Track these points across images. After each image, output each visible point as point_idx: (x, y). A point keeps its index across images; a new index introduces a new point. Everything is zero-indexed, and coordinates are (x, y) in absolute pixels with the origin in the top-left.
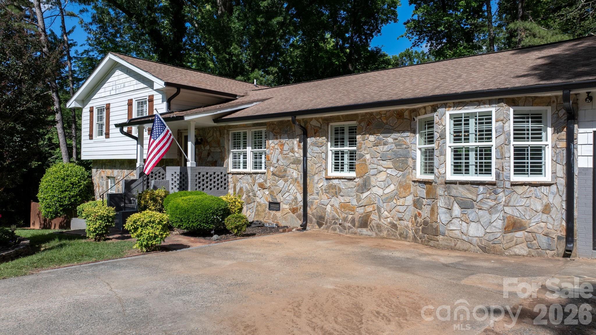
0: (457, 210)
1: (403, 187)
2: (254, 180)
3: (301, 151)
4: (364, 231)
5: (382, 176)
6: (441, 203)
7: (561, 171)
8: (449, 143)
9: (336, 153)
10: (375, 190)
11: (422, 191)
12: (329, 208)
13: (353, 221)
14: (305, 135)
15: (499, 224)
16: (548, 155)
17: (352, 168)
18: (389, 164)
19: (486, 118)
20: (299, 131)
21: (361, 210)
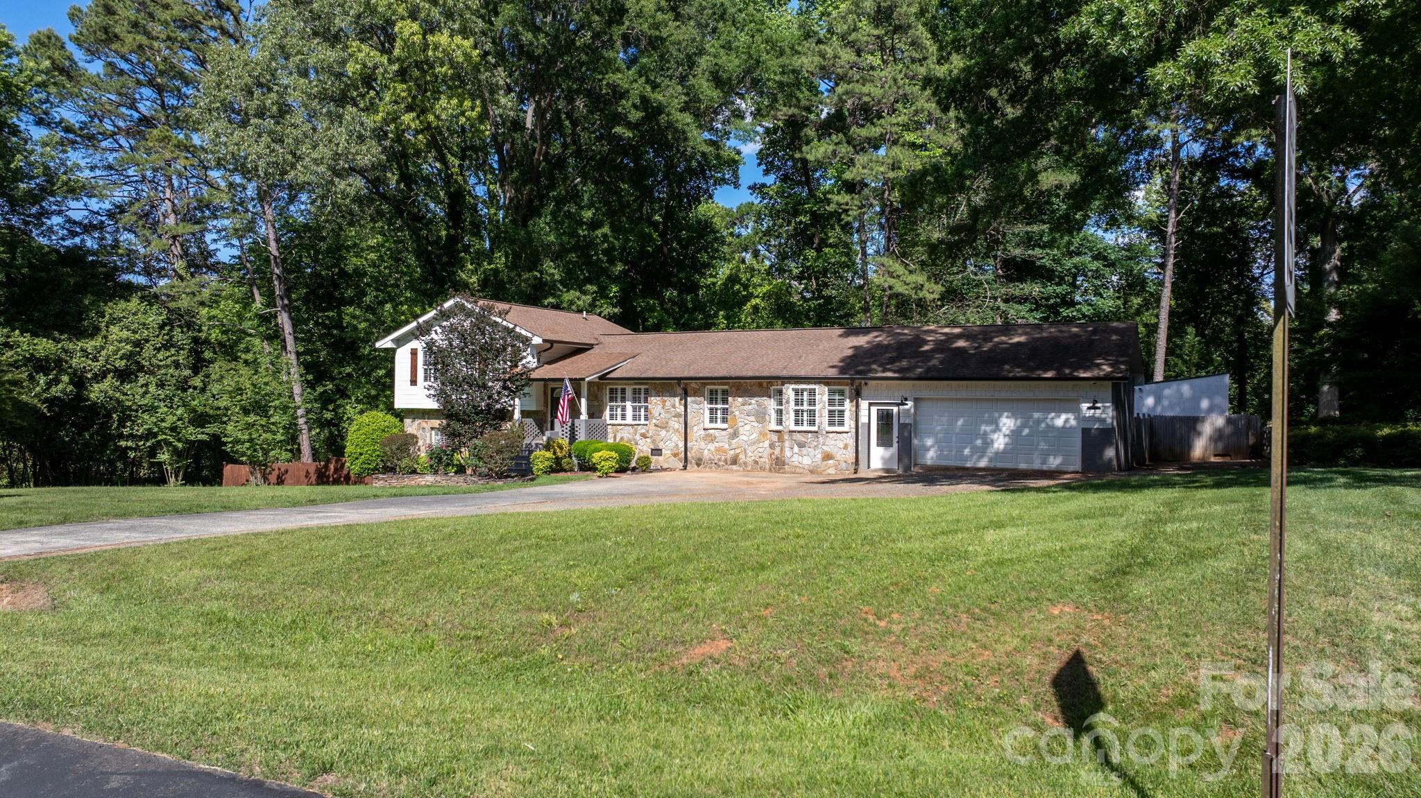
0: (796, 449)
1: (763, 434)
2: (636, 431)
3: (682, 408)
4: (734, 467)
5: (748, 427)
6: (787, 444)
7: (853, 424)
8: (792, 406)
9: (711, 409)
10: (742, 437)
11: (775, 437)
12: (706, 452)
13: (726, 461)
14: (686, 394)
15: (820, 456)
16: (846, 415)
17: (724, 420)
18: (752, 418)
19: (812, 392)
20: (679, 390)
21: (732, 452)
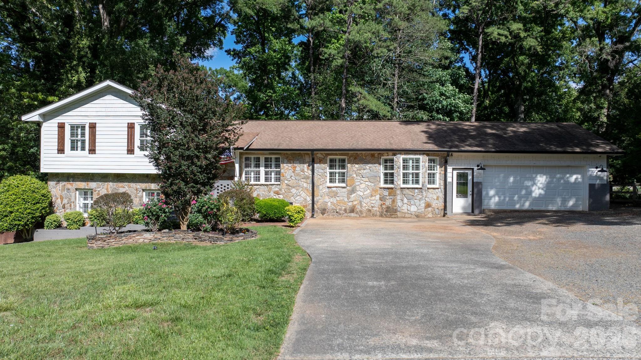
0: (405, 200)
1: (375, 191)
2: (271, 189)
3: (310, 172)
4: (352, 214)
5: (363, 186)
6: (399, 197)
7: (442, 183)
8: (402, 171)
9: (331, 173)
10: (359, 193)
11: (386, 193)
12: (329, 204)
13: (345, 210)
14: (313, 162)
15: (423, 205)
16: (437, 176)
17: (343, 181)
18: (366, 179)
19: (418, 161)
20: (308, 159)
21: (350, 204)
